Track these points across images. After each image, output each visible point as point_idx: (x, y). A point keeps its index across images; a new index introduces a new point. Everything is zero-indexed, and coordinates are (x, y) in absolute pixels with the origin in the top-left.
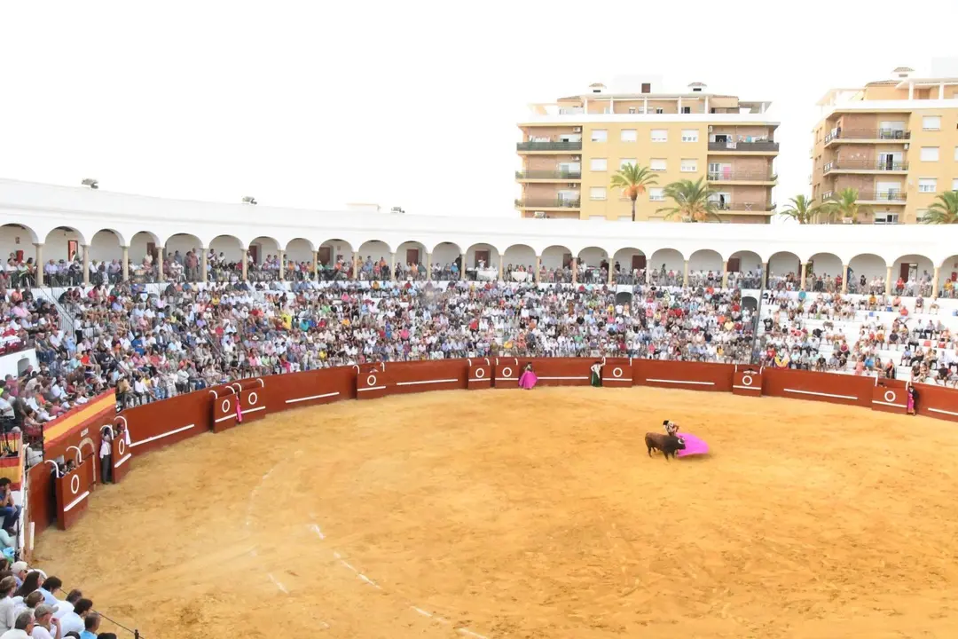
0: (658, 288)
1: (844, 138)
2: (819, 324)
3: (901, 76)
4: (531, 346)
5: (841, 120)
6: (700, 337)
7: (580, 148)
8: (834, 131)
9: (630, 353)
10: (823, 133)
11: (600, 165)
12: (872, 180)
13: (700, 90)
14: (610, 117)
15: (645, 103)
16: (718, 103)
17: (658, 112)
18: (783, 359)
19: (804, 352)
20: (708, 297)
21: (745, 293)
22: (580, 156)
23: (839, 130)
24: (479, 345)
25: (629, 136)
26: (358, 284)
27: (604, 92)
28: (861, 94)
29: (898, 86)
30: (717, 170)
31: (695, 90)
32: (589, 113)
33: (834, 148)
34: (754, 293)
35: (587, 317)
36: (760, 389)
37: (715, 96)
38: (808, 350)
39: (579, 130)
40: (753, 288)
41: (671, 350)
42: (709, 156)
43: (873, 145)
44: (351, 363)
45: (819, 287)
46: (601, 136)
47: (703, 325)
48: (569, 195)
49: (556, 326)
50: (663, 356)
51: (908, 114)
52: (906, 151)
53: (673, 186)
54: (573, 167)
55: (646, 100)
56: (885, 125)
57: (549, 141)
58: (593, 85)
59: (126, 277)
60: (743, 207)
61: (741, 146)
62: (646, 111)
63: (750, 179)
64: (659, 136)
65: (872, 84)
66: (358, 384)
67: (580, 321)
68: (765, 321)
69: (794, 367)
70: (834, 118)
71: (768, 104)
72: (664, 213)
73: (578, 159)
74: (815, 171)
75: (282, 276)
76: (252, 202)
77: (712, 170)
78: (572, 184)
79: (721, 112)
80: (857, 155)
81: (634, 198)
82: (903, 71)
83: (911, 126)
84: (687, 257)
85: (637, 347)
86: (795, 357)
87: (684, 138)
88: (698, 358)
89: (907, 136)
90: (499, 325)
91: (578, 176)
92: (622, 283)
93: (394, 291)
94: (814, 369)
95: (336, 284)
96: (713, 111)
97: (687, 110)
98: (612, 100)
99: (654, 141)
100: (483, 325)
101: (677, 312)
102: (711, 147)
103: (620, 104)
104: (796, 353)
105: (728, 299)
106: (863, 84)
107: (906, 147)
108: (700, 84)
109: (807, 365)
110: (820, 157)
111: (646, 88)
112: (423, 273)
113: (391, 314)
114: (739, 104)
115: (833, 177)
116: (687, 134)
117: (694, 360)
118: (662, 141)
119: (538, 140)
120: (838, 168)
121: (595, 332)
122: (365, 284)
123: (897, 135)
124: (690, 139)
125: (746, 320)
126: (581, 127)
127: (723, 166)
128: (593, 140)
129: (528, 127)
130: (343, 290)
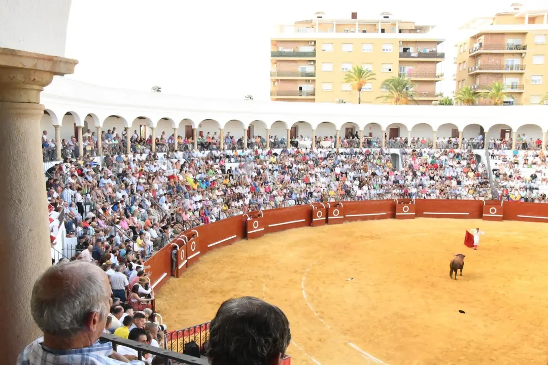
0: (418, 150)
1: (484, 49)
2: (532, 171)
3: (515, 9)
4: (348, 193)
5: (482, 38)
6: (454, 183)
7: (314, 56)
8: (477, 45)
9: (410, 195)
10: (467, 47)
11: (328, 67)
12: (502, 77)
13: (388, 17)
14: (333, 35)
15: (357, 26)
16: (403, 27)
17: (364, 32)
18: (515, 195)
19: (528, 190)
20: (451, 155)
21: (476, 152)
22: (314, 61)
23: (481, 44)
24: (315, 194)
25: (347, 48)
26: (225, 153)
27: (325, 18)
28: (492, 21)
29: (515, 16)
30: (403, 71)
31: (384, 17)
32: (336, 32)
33: (475, 57)
34: (481, 152)
35: (377, 172)
36: (502, 216)
37: (401, 22)
38: (531, 189)
39: (313, 43)
40: (478, 148)
41: (438, 192)
42: (400, 61)
43: (502, 54)
44: (241, 213)
45: (525, 146)
46: (329, 48)
47: (454, 175)
48: (307, 88)
49: (359, 178)
50: (433, 197)
51: (525, 34)
52: (523, 58)
53: (387, 81)
54: (309, 69)
55: (357, 23)
56: (511, 41)
57: (292, 51)
58: (317, 13)
59: (81, 152)
60: (421, 95)
61: (420, 55)
62: (357, 31)
63: (426, 77)
64: (367, 47)
65: (499, 15)
66: (248, 228)
67: (374, 174)
68: (494, 170)
69: (523, 200)
70: (475, 38)
71: (433, 27)
72: (382, 99)
73: (312, 63)
74: (459, 72)
75: (176, 148)
76: (158, 91)
77: (401, 71)
78: (309, 80)
79: (405, 32)
80: (493, 60)
81: (360, 90)
82: (516, 6)
83: (527, 41)
84: (435, 128)
85: (414, 190)
86: (523, 194)
87: (384, 50)
88: (456, 197)
89: (524, 48)
90: (323, 180)
91: (313, 75)
92: (392, 147)
93: (250, 156)
94: (536, 201)
95: (211, 153)
96: (400, 31)
97: (383, 31)
98: (335, 23)
99: (364, 51)
100: (312, 180)
101: (435, 166)
102: (401, 56)
103: (340, 26)
104: (523, 191)
105: (466, 157)
106: (493, 15)
107: (523, 55)
108: (388, 13)
109: (532, 199)
110: (464, 62)
111: (354, 16)
112: (265, 144)
113: (255, 174)
114: (416, 27)
115: (476, 75)
116: (385, 47)
117: (453, 198)
118: (369, 51)
119: (286, 50)
120: (480, 69)
121: (385, 182)
122: (229, 152)
123: (517, 47)
124: (387, 50)
125: (481, 170)
126: (315, 42)
127: (407, 68)
128: (323, 50)
129: (278, 41)
130: (216, 158)
